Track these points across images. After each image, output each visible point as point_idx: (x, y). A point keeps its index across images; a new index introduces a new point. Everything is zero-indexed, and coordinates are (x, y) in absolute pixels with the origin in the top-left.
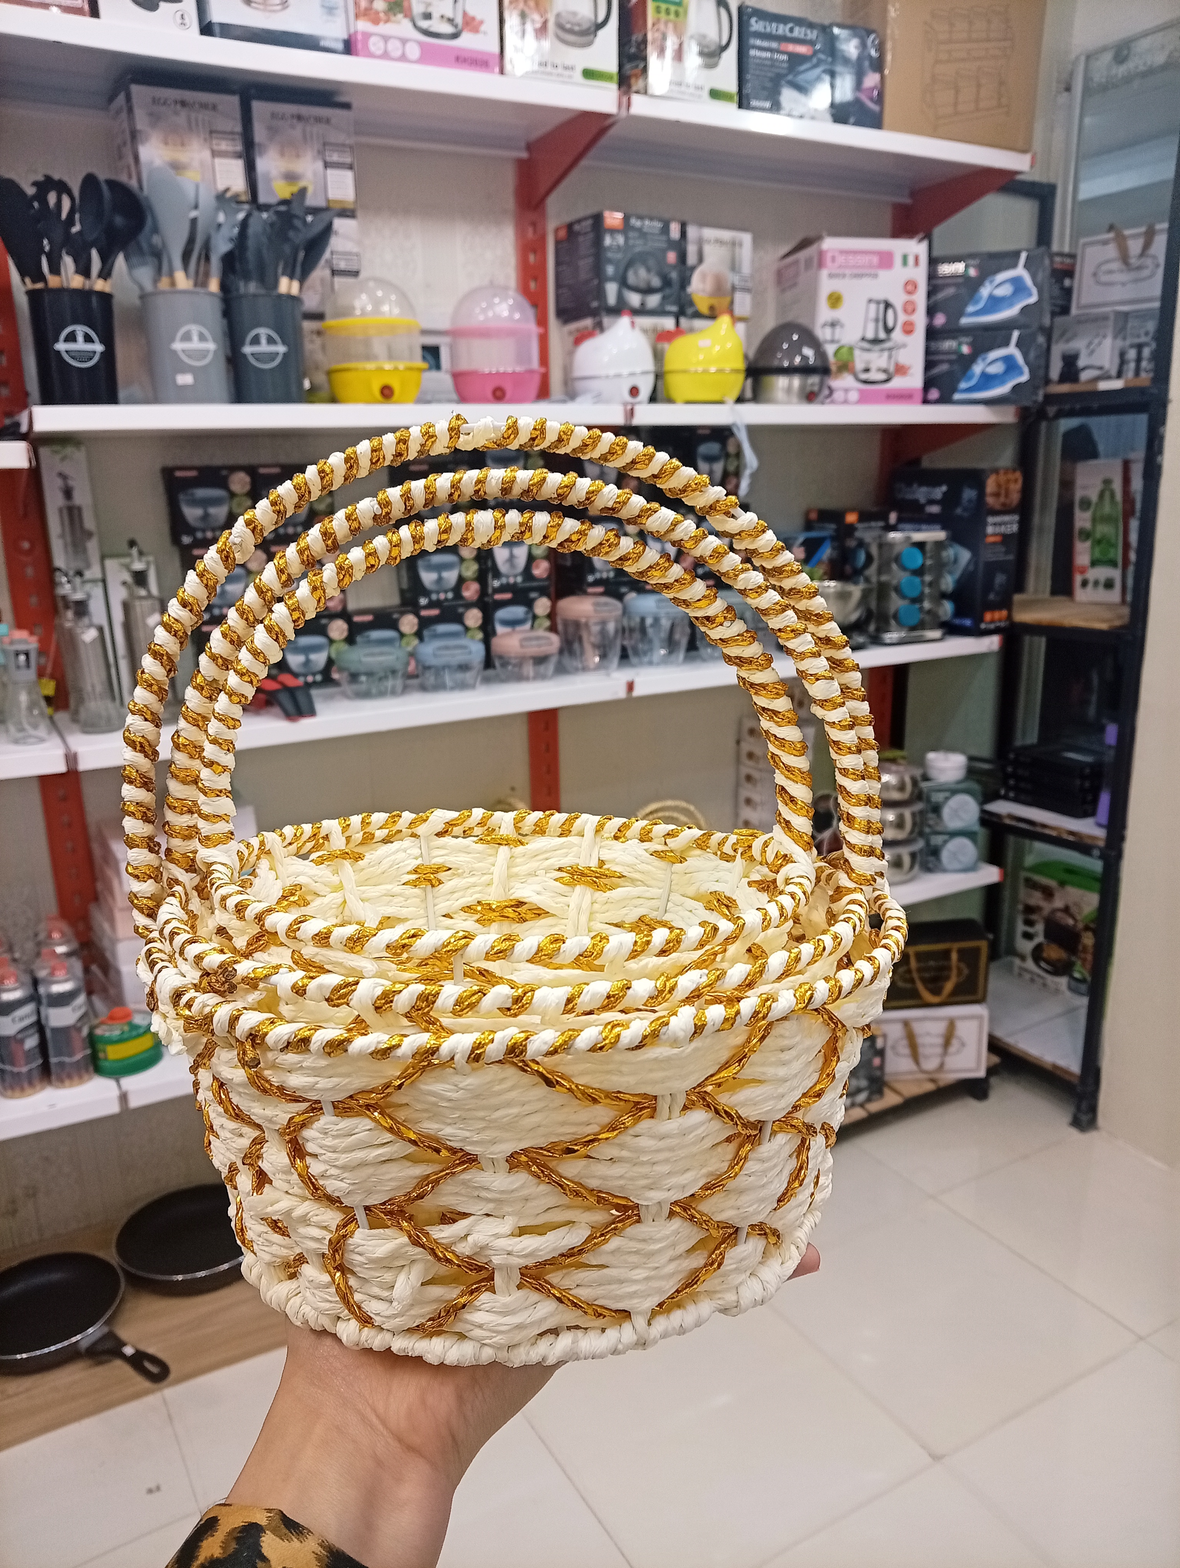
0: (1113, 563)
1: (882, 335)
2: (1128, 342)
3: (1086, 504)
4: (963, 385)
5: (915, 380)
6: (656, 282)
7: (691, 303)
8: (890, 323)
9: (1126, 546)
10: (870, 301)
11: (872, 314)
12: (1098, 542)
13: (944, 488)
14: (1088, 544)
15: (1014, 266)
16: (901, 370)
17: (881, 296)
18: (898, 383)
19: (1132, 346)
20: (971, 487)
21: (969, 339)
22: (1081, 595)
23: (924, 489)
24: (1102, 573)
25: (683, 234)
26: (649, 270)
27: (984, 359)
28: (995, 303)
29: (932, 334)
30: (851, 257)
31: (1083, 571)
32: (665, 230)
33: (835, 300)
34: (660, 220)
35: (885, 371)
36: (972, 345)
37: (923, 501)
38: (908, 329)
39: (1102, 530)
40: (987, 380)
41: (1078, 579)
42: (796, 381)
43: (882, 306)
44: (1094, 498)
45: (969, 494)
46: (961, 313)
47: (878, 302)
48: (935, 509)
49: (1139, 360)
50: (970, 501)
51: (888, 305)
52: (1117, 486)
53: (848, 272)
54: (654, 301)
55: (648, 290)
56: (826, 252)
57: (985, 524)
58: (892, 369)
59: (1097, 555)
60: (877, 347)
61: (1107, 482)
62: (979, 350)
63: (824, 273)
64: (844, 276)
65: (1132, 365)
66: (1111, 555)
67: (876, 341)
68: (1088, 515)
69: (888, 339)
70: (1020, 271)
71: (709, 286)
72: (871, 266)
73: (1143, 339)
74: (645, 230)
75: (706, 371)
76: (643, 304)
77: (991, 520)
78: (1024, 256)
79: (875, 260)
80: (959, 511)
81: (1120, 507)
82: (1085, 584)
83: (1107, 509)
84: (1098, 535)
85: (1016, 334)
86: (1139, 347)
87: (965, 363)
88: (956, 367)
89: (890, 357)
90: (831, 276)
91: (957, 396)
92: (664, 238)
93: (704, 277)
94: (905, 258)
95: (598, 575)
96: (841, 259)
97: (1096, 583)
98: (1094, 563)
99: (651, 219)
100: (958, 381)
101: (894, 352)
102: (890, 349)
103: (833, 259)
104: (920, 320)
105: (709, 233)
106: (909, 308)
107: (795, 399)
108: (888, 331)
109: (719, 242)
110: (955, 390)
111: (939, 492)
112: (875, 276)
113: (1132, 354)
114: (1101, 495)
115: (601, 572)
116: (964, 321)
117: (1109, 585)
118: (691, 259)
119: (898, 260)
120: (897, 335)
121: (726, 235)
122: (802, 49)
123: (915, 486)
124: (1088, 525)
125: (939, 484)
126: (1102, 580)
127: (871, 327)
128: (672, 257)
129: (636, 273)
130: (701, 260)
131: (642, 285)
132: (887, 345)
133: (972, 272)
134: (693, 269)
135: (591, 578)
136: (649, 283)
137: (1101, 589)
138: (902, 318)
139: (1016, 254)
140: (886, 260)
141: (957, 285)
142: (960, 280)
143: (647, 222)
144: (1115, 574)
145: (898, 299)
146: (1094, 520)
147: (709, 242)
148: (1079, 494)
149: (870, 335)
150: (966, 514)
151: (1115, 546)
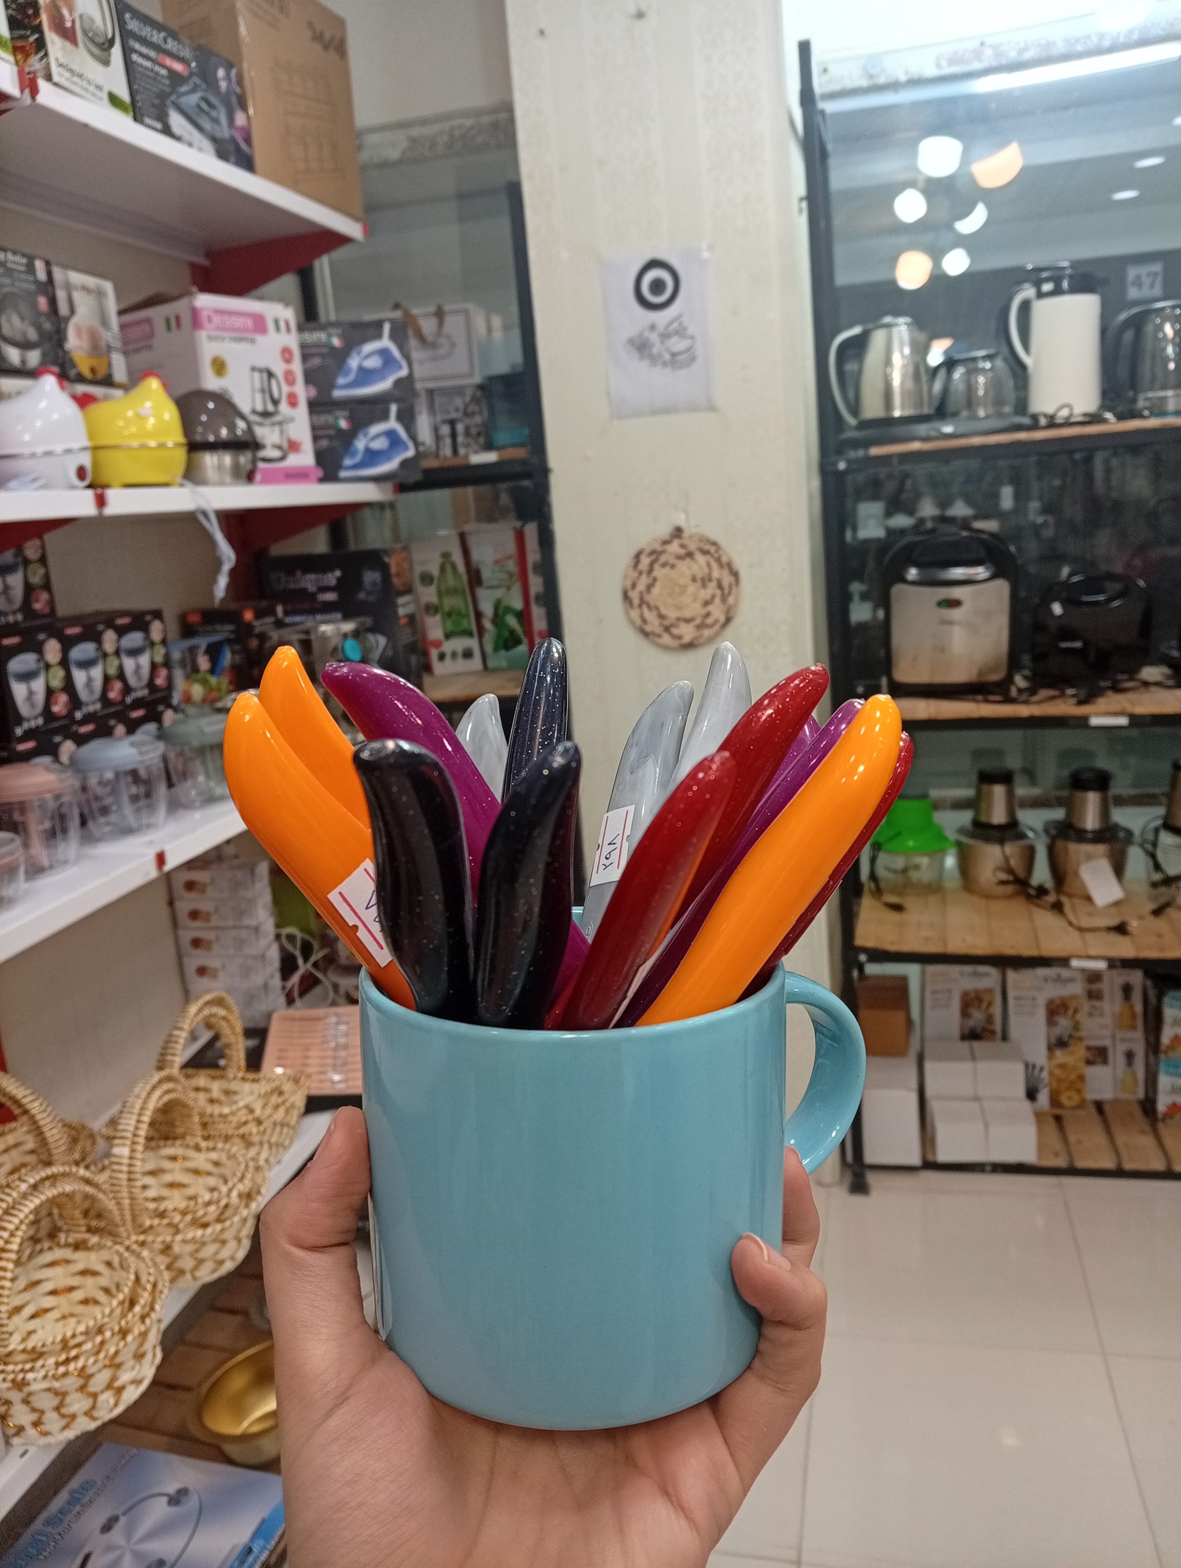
0: (468, 633)
1: (270, 408)
2: (439, 418)
3: (427, 579)
4: (348, 462)
5: (305, 458)
6: (33, 335)
7: (74, 365)
8: (276, 394)
9: (479, 615)
10: (253, 369)
11: (257, 384)
12: (449, 615)
13: (338, 573)
14: (438, 618)
15: (379, 336)
16: (294, 446)
17: (262, 363)
18: (293, 461)
19: (444, 422)
20: (372, 569)
21: (346, 413)
22: (439, 668)
23: (312, 577)
24: (458, 644)
25: (49, 274)
26: (22, 319)
27: (366, 435)
28: (366, 376)
29: (314, 406)
30: (226, 318)
31: (438, 644)
32: (31, 269)
33: (219, 367)
34: (24, 255)
35: (279, 447)
36: (350, 419)
37: (312, 588)
38: (293, 401)
39: (450, 603)
40: (372, 457)
41: (434, 653)
42: (227, 459)
43: (265, 375)
44: (435, 571)
45: (370, 577)
46: (332, 386)
47: (261, 371)
48: (331, 597)
49: (454, 435)
50: (374, 584)
51: (270, 375)
52: (457, 558)
53: (227, 334)
54: (34, 358)
55: (24, 345)
56: (202, 309)
57: (395, 606)
58: (285, 445)
59: (450, 627)
60: (267, 421)
61: (446, 556)
62: (359, 424)
63: (202, 335)
64: (223, 339)
65: (448, 441)
66: (465, 624)
67: (265, 414)
68: (432, 589)
69: (276, 413)
70: (385, 342)
71: (85, 344)
72: (246, 330)
73: (454, 415)
74: (9, 265)
75: (143, 446)
76: (23, 362)
77: (401, 600)
78: (387, 327)
79: (250, 323)
80: (362, 596)
81: (465, 578)
82: (442, 657)
83: (451, 581)
84: (447, 608)
85: (394, 408)
86: (452, 423)
87: (347, 438)
88: (336, 443)
89: (282, 432)
90: (210, 338)
91: (343, 474)
92: (31, 278)
93: (79, 330)
94: (276, 322)
95: (26, 726)
96: (217, 319)
97: (454, 655)
98: (448, 636)
99: (15, 253)
100: (341, 458)
101: (285, 427)
102: (280, 423)
103: (210, 319)
104: (301, 390)
105: (76, 277)
106: (290, 378)
107: (228, 479)
108: (276, 403)
109: (85, 289)
110: (339, 466)
111: (332, 578)
112: (253, 341)
113: (445, 430)
114: (442, 569)
115: (28, 720)
116: (337, 394)
117: (468, 654)
118: (63, 309)
119: (271, 326)
120: (284, 407)
121: (91, 281)
122: (178, 67)
123: (299, 574)
124: (434, 600)
125: (332, 570)
126: (460, 650)
127: (258, 397)
128: (43, 302)
129: (9, 321)
130: (72, 311)
131: (18, 337)
132: (277, 418)
133: (336, 342)
134: (67, 319)
135: (19, 731)
136: (24, 334)
137: (460, 660)
138: (286, 389)
139: (379, 324)
140: (259, 325)
141: (322, 355)
142: (325, 350)
143: (10, 256)
144: (473, 643)
145: (279, 368)
146: (440, 594)
147: (76, 288)
148: (418, 570)
149: (259, 407)
150: (372, 599)
151: (467, 616)
